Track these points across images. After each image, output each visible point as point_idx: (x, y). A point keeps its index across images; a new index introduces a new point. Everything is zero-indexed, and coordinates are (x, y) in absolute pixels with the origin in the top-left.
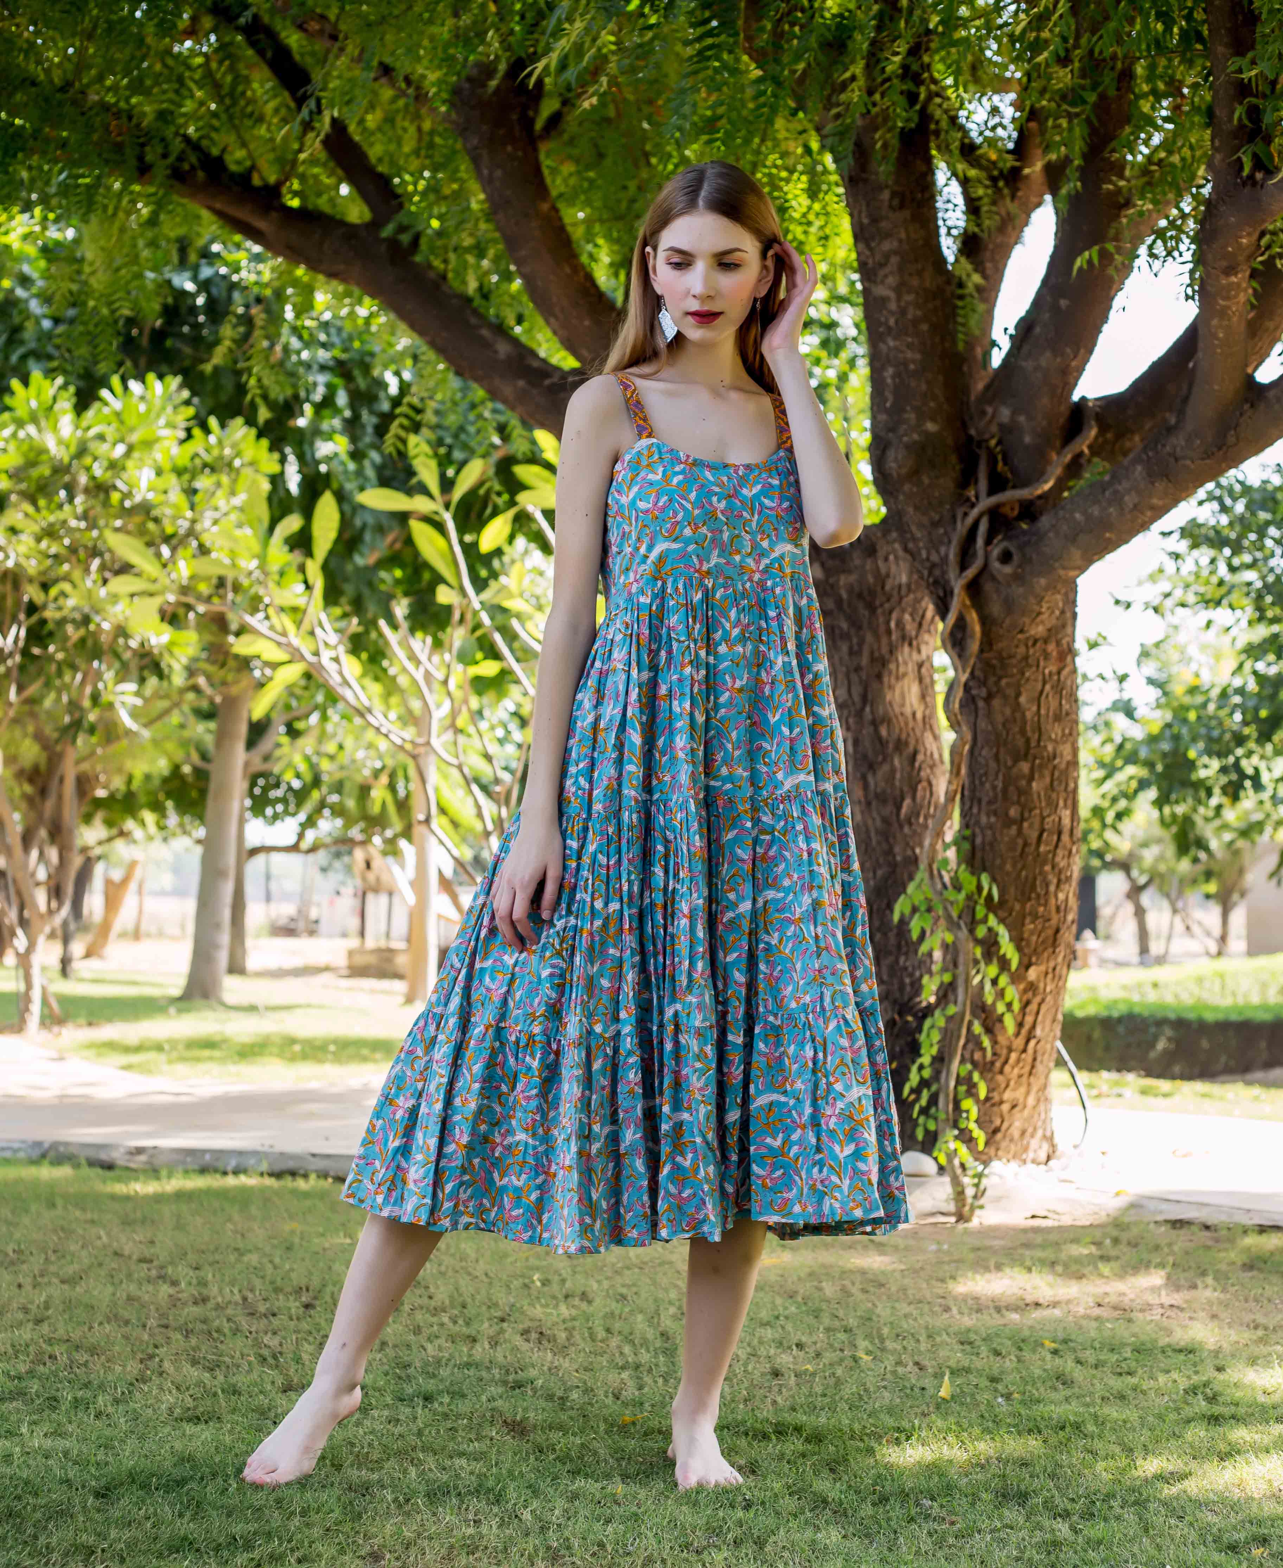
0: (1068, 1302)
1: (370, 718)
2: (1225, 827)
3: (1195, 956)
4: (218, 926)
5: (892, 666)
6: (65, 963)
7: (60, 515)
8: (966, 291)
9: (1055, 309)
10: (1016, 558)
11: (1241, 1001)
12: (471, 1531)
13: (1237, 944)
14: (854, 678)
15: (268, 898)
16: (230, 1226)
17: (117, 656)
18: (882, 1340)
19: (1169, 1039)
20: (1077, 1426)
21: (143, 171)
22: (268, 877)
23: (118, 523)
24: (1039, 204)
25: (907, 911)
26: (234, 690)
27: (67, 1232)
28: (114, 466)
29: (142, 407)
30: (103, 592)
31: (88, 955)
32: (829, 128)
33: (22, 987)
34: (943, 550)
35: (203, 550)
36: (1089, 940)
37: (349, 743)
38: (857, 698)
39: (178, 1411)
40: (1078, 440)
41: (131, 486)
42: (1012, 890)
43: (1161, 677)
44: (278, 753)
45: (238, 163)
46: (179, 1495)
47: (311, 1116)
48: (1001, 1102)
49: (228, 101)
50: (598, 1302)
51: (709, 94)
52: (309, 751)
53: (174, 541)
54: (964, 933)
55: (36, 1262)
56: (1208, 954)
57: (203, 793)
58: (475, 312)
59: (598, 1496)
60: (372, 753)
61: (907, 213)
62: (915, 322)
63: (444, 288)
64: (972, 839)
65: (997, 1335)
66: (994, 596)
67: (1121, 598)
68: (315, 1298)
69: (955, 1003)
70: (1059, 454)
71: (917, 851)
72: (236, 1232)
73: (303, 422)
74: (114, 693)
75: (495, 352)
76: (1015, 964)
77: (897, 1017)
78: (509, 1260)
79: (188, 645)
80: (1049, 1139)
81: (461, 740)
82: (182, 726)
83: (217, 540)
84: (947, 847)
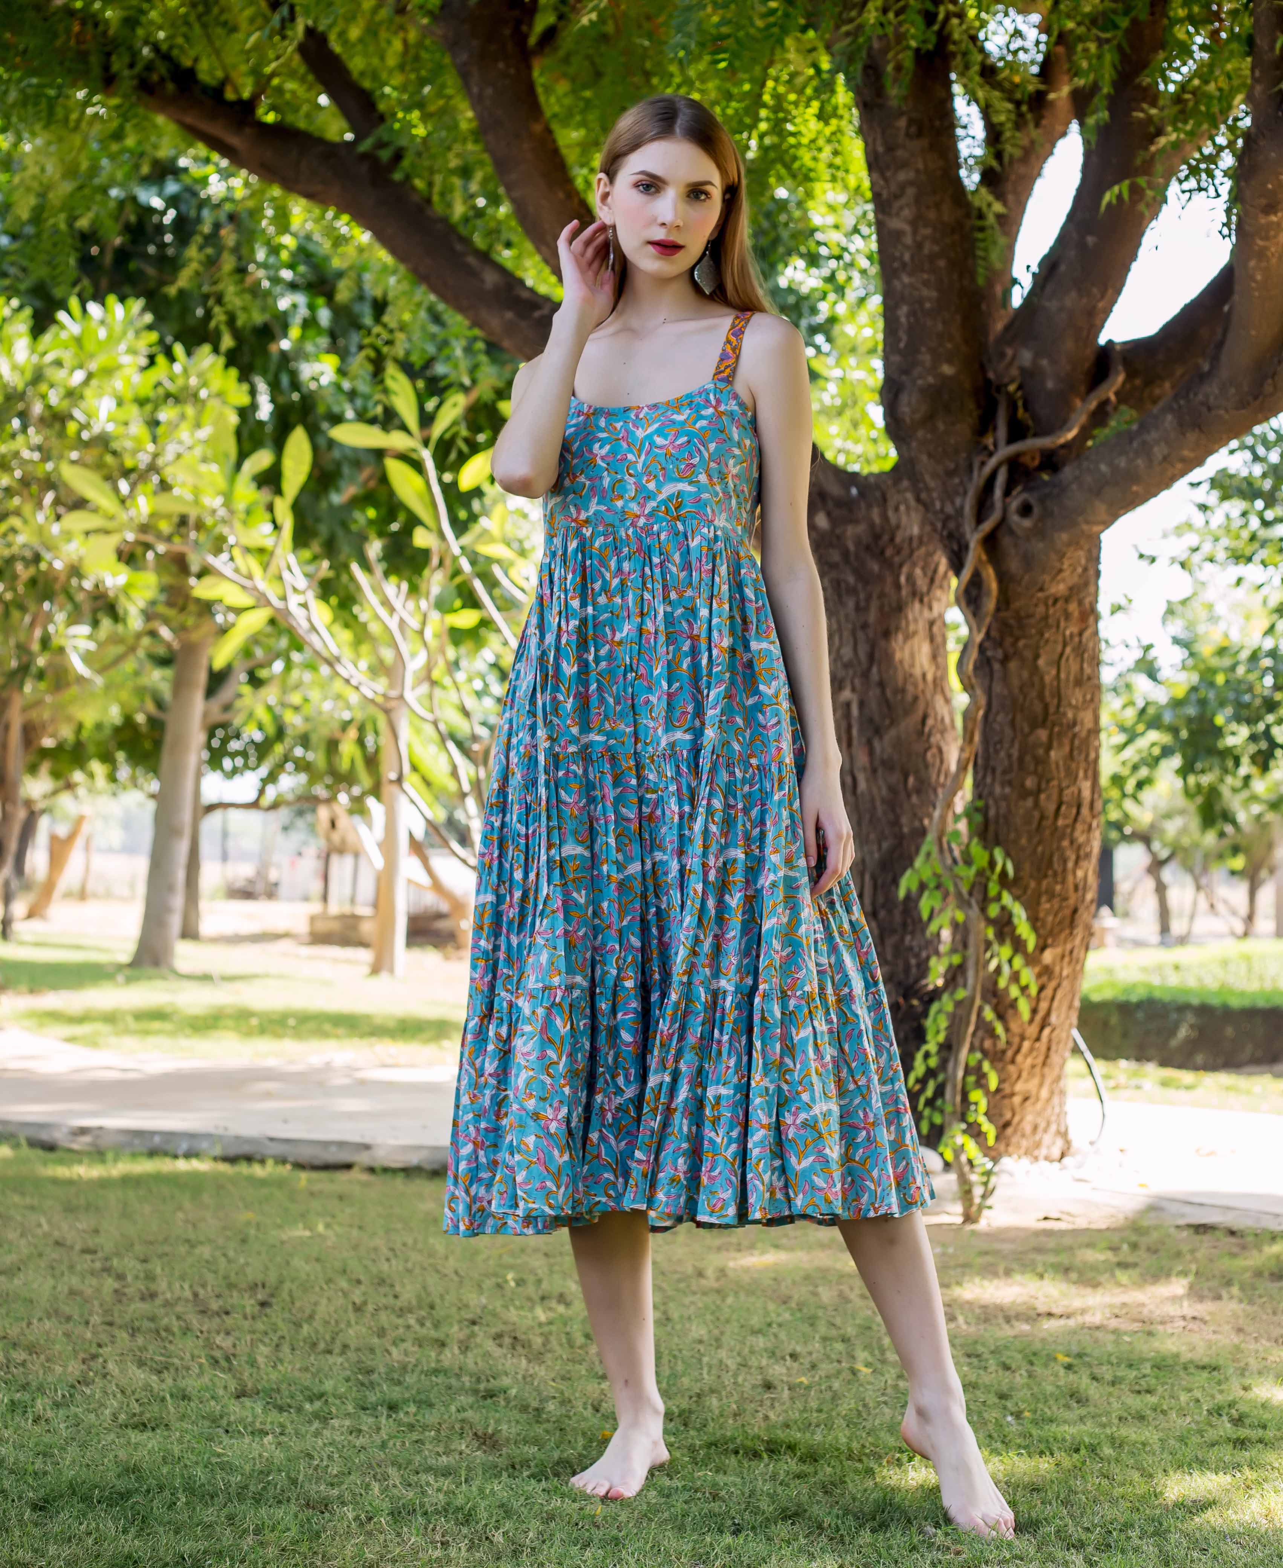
0: (1083, 1312)
1: (339, 669)
2: (1254, 798)
3: (1219, 936)
4: (171, 888)
5: (902, 623)
6: (6, 924)
7: (13, 446)
8: (987, 223)
9: (1082, 246)
10: (1036, 510)
11: (1268, 986)
12: (438, 1553)
13: (1265, 924)
14: (860, 635)
15: (225, 857)
16: (180, 1215)
17: (70, 598)
18: (883, 1351)
19: (1192, 1026)
20: (1093, 1449)
21: (108, 81)
22: (225, 835)
23: (74, 455)
24: (1064, 134)
25: (914, 887)
26: (195, 636)
28: (74, 395)
29: (102, 333)
30: (55, 528)
31: (30, 915)
32: (840, 46)
34: (958, 501)
35: (165, 486)
36: (1106, 919)
37: (314, 696)
38: (863, 656)
39: (123, 1417)
40: (1104, 386)
41: (89, 416)
42: (1027, 867)
43: (1182, 635)
44: (238, 704)
45: (212, 74)
46: (123, 1508)
47: (268, 1095)
48: (1012, 1095)
51: (714, 11)
52: (272, 701)
53: (134, 476)
54: (975, 911)
56: (1233, 934)
57: (158, 744)
58: (460, 238)
59: (575, 1517)
60: (341, 704)
61: (924, 142)
62: (932, 258)
63: (429, 212)
64: (984, 811)
65: (1006, 1348)
66: (1013, 551)
67: (1147, 552)
68: (272, 1295)
69: (965, 986)
70: (1083, 400)
71: (926, 822)
72: (187, 1221)
73: (285, 345)
74: (67, 637)
75: (483, 281)
76: (1031, 945)
77: (901, 1000)
78: (480, 1258)
79: (145, 586)
80: (1064, 1134)
81: (437, 692)
82: (138, 673)
83: (179, 475)
84: (957, 819)
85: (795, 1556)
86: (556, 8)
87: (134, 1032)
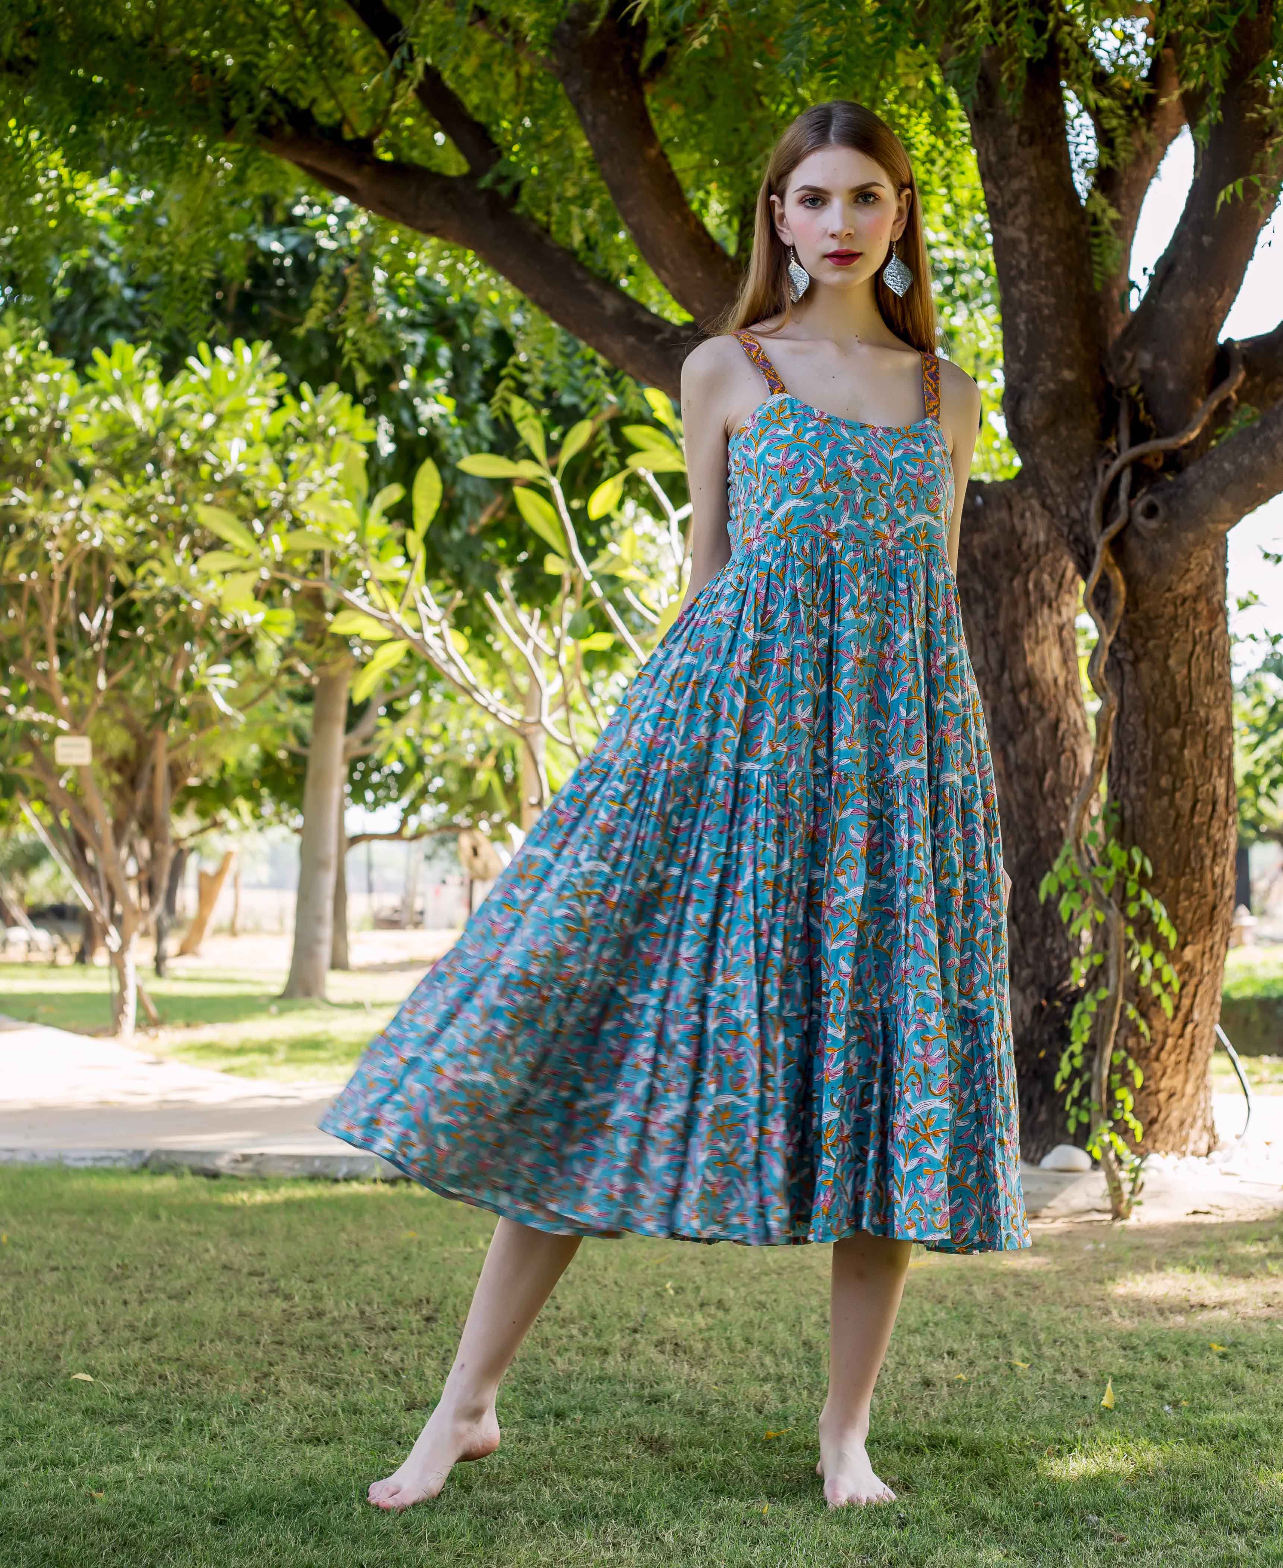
0: (1236, 1303)
1: (477, 696)
4: (319, 919)
5: (1031, 630)
6: (159, 960)
7: (148, 490)
8: (1102, 228)
9: (1197, 246)
10: (1162, 512)
12: (610, 1555)
14: (991, 643)
15: (370, 889)
16: (343, 1236)
17: (210, 637)
18: (1039, 1347)
20: (1251, 1435)
21: (228, 126)
22: (370, 866)
23: (208, 497)
24: (1176, 135)
25: (1054, 891)
26: (333, 671)
27: (172, 1244)
28: (203, 437)
29: (231, 375)
30: (193, 569)
31: (182, 952)
32: (952, 61)
33: (116, 988)
34: (1083, 505)
35: (296, 524)
36: (1244, 918)
37: (452, 724)
38: (994, 664)
39: (296, 1432)
40: (1225, 385)
41: (220, 458)
42: (1165, 865)
44: (379, 736)
45: (329, 115)
46: (301, 1520)
48: (1158, 1091)
49: (315, 51)
50: (735, 1311)
51: (823, 28)
52: (411, 732)
53: (267, 516)
54: (1115, 911)
55: (142, 1278)
57: (301, 779)
58: (581, 266)
59: (743, 1515)
60: (477, 734)
61: (1037, 150)
62: (1049, 264)
63: (547, 242)
64: (1121, 812)
65: (1161, 1339)
66: (1140, 553)
67: (1272, 551)
68: (437, 1310)
69: (1107, 986)
70: (1204, 400)
71: (1063, 825)
72: (350, 1242)
73: (404, 385)
74: (207, 676)
75: (603, 307)
76: (1173, 941)
77: (1044, 1002)
78: (639, 1268)
79: (283, 624)
80: (1210, 1129)
81: (574, 717)
82: (277, 709)
83: (312, 513)
84: (1093, 821)
85: (960, 1548)
86: (666, 34)
87: (288, 1061)
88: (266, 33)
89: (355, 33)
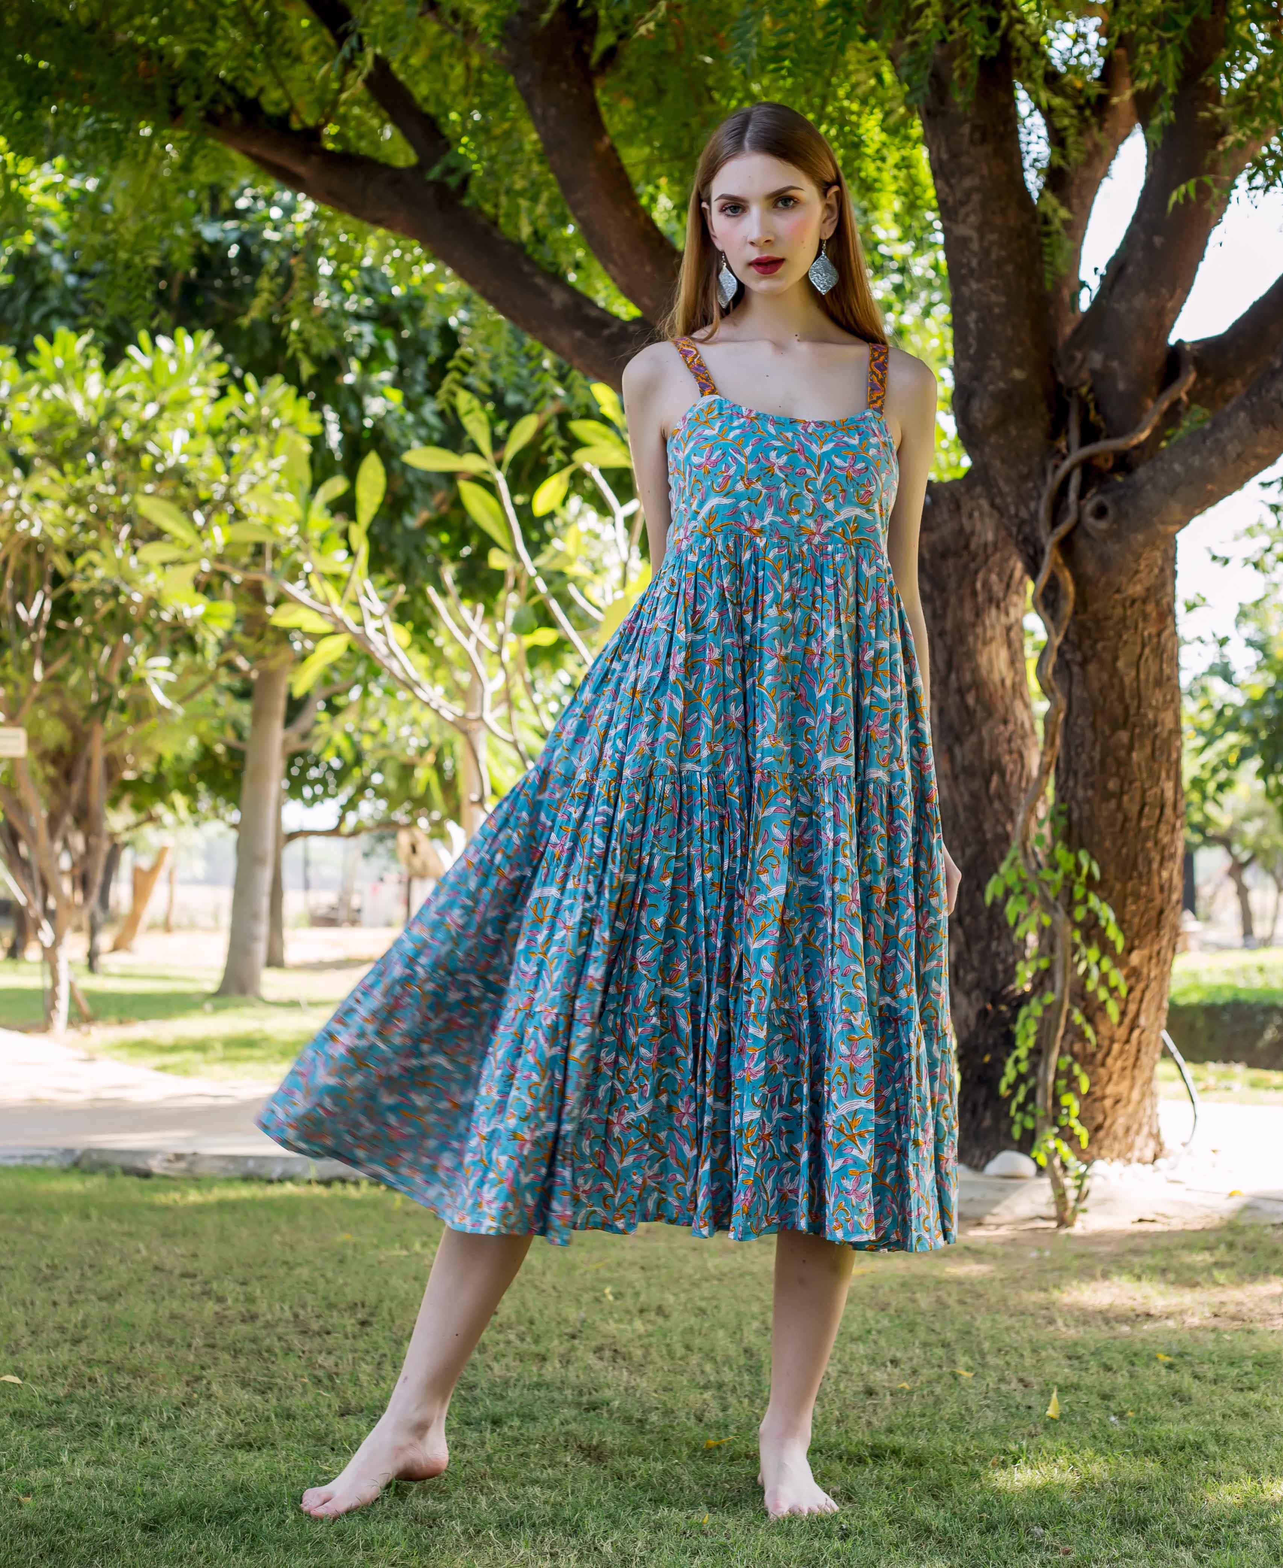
0: (1182, 1312)
1: (419, 693)
4: (255, 916)
5: (979, 630)
6: (92, 956)
7: (88, 481)
8: (1053, 228)
9: (1149, 247)
10: (1111, 512)
14: (939, 643)
15: (307, 886)
16: (277, 1237)
17: (149, 630)
18: (983, 1355)
19: (1278, 1028)
20: (1198, 1447)
21: (175, 114)
22: (307, 863)
23: (149, 488)
24: (1127, 136)
25: (1000, 893)
26: (273, 664)
27: (102, 1244)
28: (147, 428)
29: (173, 366)
30: (133, 561)
31: (116, 948)
32: (904, 57)
33: (48, 983)
34: (1033, 505)
35: (238, 516)
36: (1189, 923)
37: (392, 721)
39: (228, 1437)
40: (1175, 387)
41: (162, 448)
42: (1112, 868)
43: (1257, 637)
44: (317, 730)
45: (277, 104)
46: (233, 1527)
48: (1103, 1098)
49: (264, 40)
50: (676, 1317)
51: (775, 24)
52: (350, 727)
53: (208, 508)
54: (1061, 915)
55: (72, 1279)
57: (237, 773)
58: (529, 259)
59: (683, 1525)
60: (418, 730)
61: (989, 148)
62: (1000, 263)
63: (495, 234)
64: (1068, 814)
65: (1107, 1349)
66: (1088, 554)
67: (1219, 554)
68: (372, 1314)
69: (1053, 990)
70: (1155, 401)
71: (1009, 827)
72: (284, 1244)
73: (349, 379)
74: (146, 668)
75: (551, 301)
76: (1120, 945)
77: (989, 1007)
78: (578, 1273)
79: (223, 616)
80: (1156, 1136)
81: (516, 716)
82: (216, 704)
83: (253, 505)
84: (1040, 823)
85: (903, 1560)
86: (617, 28)
87: (224, 1059)
88: (214, 21)
89: (305, 23)
